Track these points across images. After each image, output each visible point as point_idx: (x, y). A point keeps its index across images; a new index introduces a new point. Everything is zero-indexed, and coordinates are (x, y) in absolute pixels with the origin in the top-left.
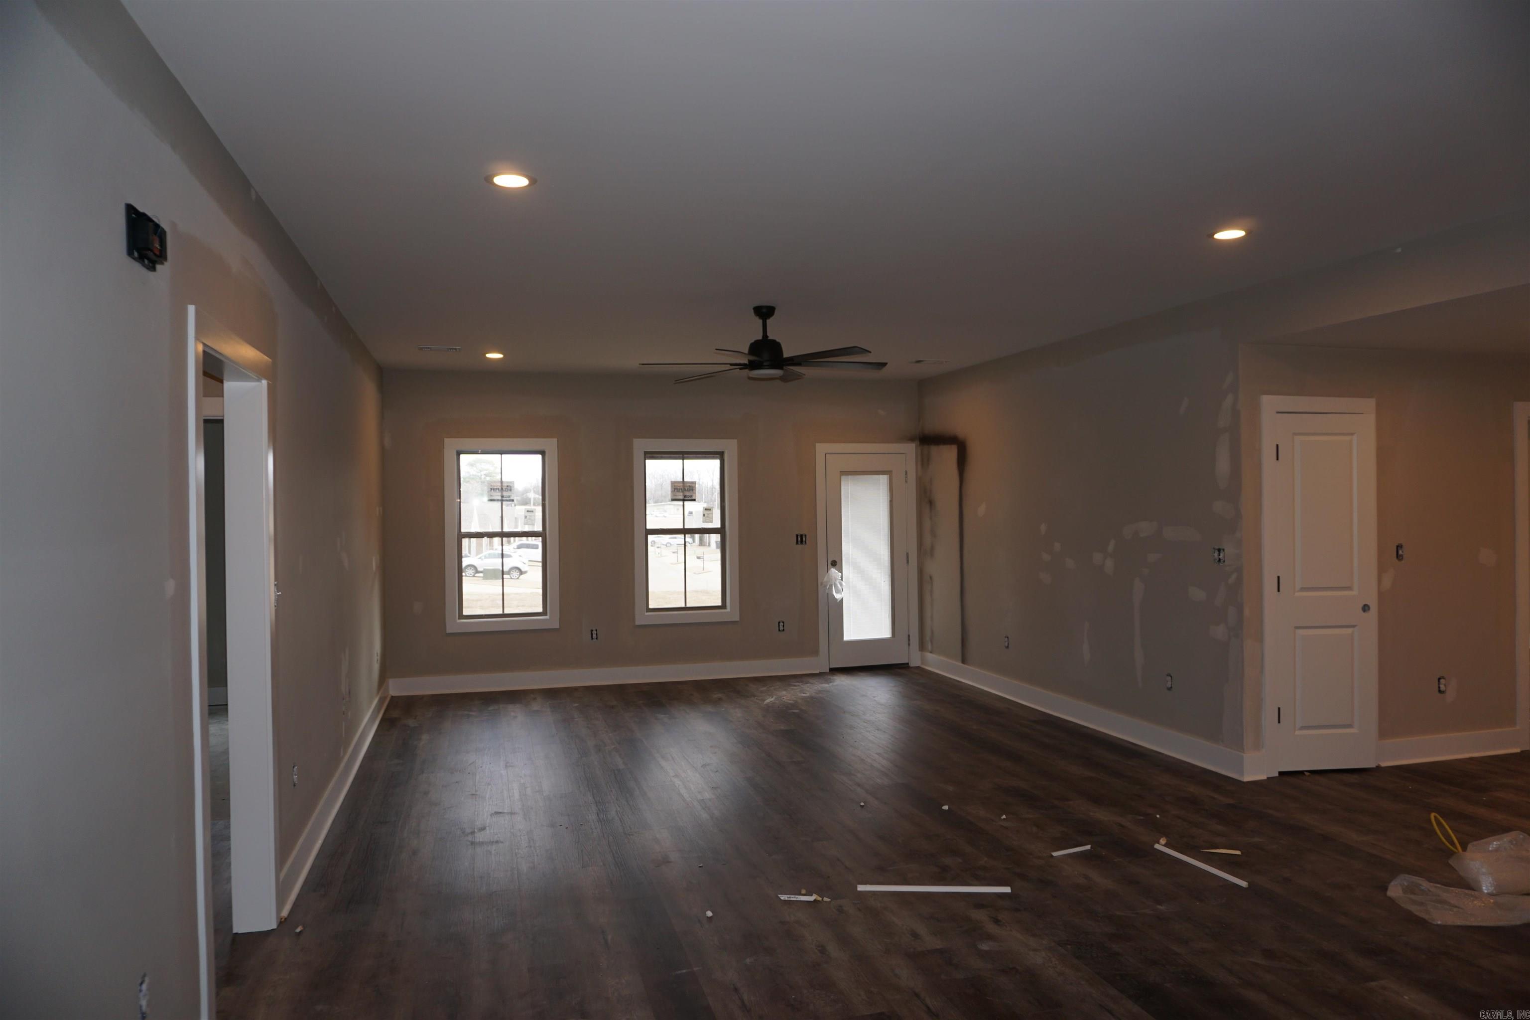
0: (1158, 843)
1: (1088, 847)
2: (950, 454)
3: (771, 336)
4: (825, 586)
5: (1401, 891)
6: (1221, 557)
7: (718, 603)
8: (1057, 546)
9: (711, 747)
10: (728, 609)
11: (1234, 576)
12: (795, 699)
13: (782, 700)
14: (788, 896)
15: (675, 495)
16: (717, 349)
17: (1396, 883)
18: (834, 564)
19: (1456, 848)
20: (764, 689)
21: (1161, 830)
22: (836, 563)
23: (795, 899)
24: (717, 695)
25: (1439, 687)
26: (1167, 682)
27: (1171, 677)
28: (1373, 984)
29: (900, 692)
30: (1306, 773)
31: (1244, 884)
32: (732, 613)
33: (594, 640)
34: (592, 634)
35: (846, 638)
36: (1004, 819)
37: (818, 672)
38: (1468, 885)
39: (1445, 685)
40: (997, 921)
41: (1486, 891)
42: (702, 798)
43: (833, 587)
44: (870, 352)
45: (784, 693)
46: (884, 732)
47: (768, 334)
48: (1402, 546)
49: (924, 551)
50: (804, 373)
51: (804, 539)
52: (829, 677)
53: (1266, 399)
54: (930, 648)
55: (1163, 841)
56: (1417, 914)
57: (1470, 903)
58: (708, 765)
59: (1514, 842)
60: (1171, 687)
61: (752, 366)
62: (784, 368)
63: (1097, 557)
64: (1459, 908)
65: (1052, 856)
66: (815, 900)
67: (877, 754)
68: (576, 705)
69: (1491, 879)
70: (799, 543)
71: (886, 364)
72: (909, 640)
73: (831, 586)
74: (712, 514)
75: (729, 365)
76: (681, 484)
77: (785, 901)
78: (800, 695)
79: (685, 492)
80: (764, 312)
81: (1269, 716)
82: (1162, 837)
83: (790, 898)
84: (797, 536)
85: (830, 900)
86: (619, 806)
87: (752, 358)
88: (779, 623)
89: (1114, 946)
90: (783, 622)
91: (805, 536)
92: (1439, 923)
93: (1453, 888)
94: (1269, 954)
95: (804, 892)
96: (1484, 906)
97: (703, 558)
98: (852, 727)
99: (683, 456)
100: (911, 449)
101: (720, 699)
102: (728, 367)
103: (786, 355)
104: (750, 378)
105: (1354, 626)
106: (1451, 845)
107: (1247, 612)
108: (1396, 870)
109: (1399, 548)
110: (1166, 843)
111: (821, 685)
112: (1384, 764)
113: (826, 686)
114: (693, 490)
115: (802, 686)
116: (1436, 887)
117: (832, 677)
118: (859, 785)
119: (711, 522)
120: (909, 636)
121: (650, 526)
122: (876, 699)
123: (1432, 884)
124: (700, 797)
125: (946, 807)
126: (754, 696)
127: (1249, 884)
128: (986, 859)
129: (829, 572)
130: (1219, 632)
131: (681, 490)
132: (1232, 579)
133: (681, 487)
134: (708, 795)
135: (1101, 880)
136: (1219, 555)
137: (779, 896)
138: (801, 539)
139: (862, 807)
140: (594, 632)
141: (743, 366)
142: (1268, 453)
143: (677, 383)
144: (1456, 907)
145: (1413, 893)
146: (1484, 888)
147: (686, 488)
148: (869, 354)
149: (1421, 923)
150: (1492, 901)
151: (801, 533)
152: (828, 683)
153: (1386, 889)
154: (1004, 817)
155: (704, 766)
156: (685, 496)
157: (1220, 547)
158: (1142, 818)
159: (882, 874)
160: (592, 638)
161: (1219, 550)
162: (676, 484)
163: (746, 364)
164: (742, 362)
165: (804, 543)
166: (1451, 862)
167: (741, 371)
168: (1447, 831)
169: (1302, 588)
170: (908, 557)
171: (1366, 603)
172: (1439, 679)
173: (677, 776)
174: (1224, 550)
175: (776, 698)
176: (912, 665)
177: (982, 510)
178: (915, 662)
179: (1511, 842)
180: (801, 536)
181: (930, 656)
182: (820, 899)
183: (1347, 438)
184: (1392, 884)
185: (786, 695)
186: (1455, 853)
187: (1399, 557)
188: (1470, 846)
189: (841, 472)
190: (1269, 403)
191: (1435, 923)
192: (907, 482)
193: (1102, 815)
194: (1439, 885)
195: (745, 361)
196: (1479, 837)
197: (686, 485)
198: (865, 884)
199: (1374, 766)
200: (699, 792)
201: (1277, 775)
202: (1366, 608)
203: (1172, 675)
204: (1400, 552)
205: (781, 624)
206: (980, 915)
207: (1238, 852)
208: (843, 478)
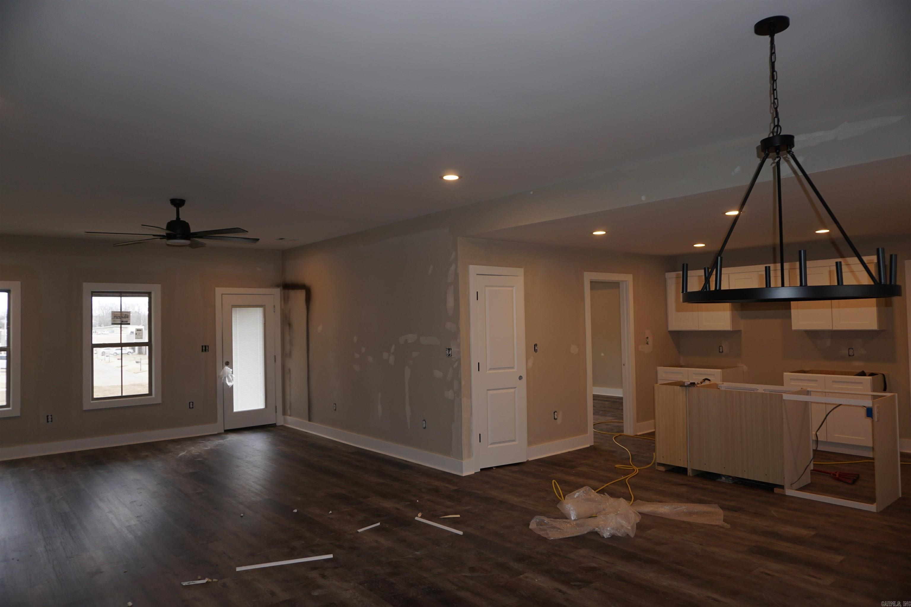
0: (417, 517)
1: (379, 524)
2: (301, 295)
3: (182, 218)
4: (221, 378)
5: (535, 525)
6: (450, 353)
7: (146, 391)
8: (363, 350)
9: (138, 489)
10: (153, 396)
11: (456, 364)
12: (200, 452)
13: (191, 453)
14: (188, 582)
15: (114, 321)
16: (142, 225)
17: (533, 521)
18: (227, 364)
19: (562, 498)
20: (179, 446)
21: (418, 508)
22: (229, 363)
23: (193, 584)
24: (144, 454)
25: (554, 417)
26: (423, 424)
27: (425, 421)
28: (521, 576)
29: (270, 442)
30: (493, 468)
31: (461, 533)
32: (156, 398)
33: (49, 423)
34: (48, 419)
35: (236, 409)
36: (331, 513)
37: (216, 433)
38: (565, 517)
39: (557, 415)
40: (324, 576)
41: (573, 519)
42: (129, 525)
43: (227, 378)
44: (248, 232)
45: (193, 448)
46: (259, 468)
47: (180, 217)
48: (537, 345)
49: (285, 354)
50: (205, 243)
51: (207, 348)
52: (224, 436)
53: (471, 267)
54: (289, 413)
55: (420, 515)
56: (543, 536)
57: (566, 526)
58: (135, 502)
59: (585, 492)
60: (425, 427)
61: (169, 237)
62: (191, 239)
63: (385, 355)
64: (561, 529)
65: (358, 532)
66: (207, 582)
67: (253, 482)
68: (33, 470)
69: (575, 512)
70: (204, 351)
71: (259, 239)
72: (276, 409)
73: (225, 378)
74: (142, 333)
75: (152, 236)
76: (120, 314)
77: (186, 586)
78: (203, 448)
79: (122, 318)
80: (178, 203)
81: (476, 438)
82: (419, 513)
83: (189, 583)
84: (202, 346)
85: (217, 580)
86: (63, 539)
87: (168, 232)
88: (190, 403)
89: (391, 579)
90: (193, 403)
91: (208, 346)
92: (552, 538)
93: (558, 520)
94: (472, 569)
95: (199, 577)
96: (571, 526)
97: (140, 363)
98: (238, 466)
99: (121, 294)
100: (277, 292)
101: (147, 456)
102: (152, 237)
103: (192, 230)
104: (168, 245)
105: (515, 388)
106: (560, 497)
107: (463, 383)
108: (533, 514)
109: (535, 346)
110: (421, 516)
111: (218, 441)
112: (531, 459)
113: (221, 441)
114: (128, 317)
115: (205, 443)
116: (551, 520)
117: (225, 436)
118: (241, 503)
119: (142, 338)
120: (276, 407)
121: (94, 342)
122: (254, 447)
123: (549, 519)
124: (127, 524)
125: (295, 511)
126: (171, 452)
127: (463, 533)
128: (319, 539)
129: (224, 369)
130: (449, 394)
131: (120, 317)
132: (456, 365)
133: (119, 316)
134: (133, 522)
135: (385, 542)
136: (449, 352)
137: (182, 583)
138: (205, 349)
139: (242, 516)
140: (50, 417)
141: (163, 237)
142: (473, 296)
143: (115, 246)
144: (559, 529)
145: (541, 525)
146: (572, 517)
147: (123, 316)
148: (247, 233)
149: (544, 540)
150: (575, 523)
151: (206, 345)
152: (223, 440)
153: (529, 525)
154: (331, 512)
155: (132, 502)
156: (122, 322)
157: (450, 348)
158: (409, 503)
159: (253, 558)
160: (48, 422)
161: (449, 349)
162: (116, 313)
163: (165, 236)
164: (162, 234)
165: (207, 351)
166: (558, 506)
167: (161, 240)
168: (559, 491)
169: (490, 369)
170: (275, 358)
171: (521, 375)
172: (554, 413)
173: (110, 512)
174: (451, 349)
175: (187, 452)
176: (278, 424)
177: (320, 328)
178: (280, 423)
179: (583, 492)
180: (205, 346)
181: (289, 418)
182: (210, 580)
183: (511, 289)
184: (532, 522)
185: (194, 450)
186: (561, 500)
187: (535, 350)
188: (566, 497)
189: (232, 305)
190: (473, 269)
191: (550, 539)
192: (274, 312)
193: (388, 504)
194: (552, 519)
195: (164, 233)
196: (571, 491)
197: (123, 314)
198: (241, 566)
199: (526, 461)
200: (127, 521)
201: (480, 471)
202: (520, 378)
203: (426, 420)
204: (536, 348)
205: (191, 404)
206: (314, 574)
207: (459, 516)
208: (233, 309)
